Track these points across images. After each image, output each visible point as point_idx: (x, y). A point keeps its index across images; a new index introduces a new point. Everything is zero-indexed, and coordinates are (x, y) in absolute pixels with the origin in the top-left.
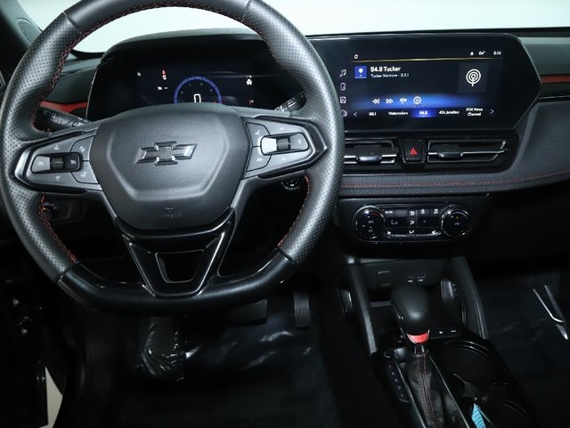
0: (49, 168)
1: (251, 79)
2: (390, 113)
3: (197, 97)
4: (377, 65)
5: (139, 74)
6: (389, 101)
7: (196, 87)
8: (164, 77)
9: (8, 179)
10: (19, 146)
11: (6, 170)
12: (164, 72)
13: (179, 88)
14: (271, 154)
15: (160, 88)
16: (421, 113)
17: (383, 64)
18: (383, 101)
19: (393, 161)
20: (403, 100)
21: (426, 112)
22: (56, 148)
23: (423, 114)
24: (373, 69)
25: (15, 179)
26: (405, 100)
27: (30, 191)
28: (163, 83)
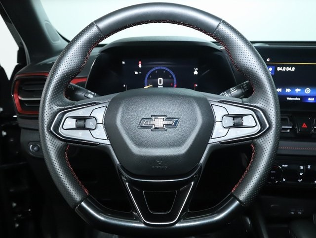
0: (75, 127)
1: (197, 71)
2: (288, 99)
3: (160, 80)
4: (282, 66)
5: (123, 63)
6: (288, 90)
7: (160, 74)
8: (140, 66)
9: (46, 133)
10: (56, 109)
11: (45, 126)
12: (140, 62)
13: (149, 74)
14: (229, 128)
15: (136, 73)
16: (309, 99)
17: (286, 66)
18: (284, 90)
19: (288, 131)
20: (298, 90)
21: (313, 99)
22: (81, 113)
23: (311, 100)
24: (279, 69)
25: (50, 132)
26: (299, 90)
27: (60, 142)
28: (138, 70)
